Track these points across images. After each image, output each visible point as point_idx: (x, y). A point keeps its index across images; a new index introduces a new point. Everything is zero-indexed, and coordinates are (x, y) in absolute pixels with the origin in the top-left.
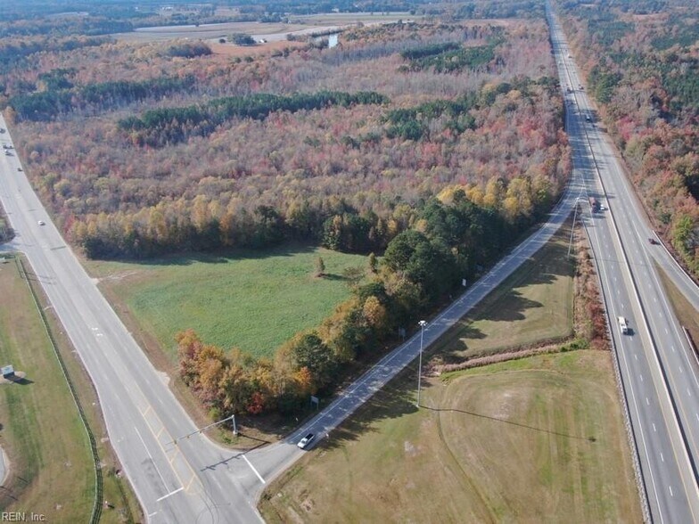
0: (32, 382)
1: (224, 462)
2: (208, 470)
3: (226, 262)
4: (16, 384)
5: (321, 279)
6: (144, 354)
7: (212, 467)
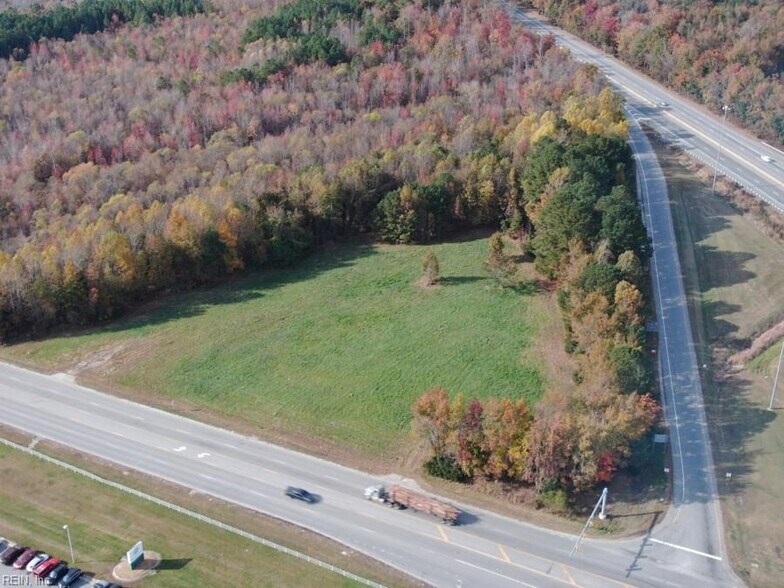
0: (190, 560)
1: (639, 555)
2: (633, 573)
3: (259, 296)
4: (163, 572)
5: (438, 287)
6: (320, 460)
7: (633, 567)
